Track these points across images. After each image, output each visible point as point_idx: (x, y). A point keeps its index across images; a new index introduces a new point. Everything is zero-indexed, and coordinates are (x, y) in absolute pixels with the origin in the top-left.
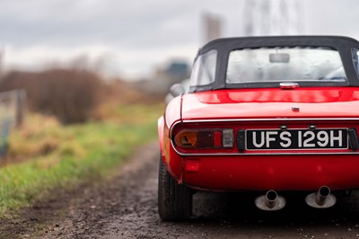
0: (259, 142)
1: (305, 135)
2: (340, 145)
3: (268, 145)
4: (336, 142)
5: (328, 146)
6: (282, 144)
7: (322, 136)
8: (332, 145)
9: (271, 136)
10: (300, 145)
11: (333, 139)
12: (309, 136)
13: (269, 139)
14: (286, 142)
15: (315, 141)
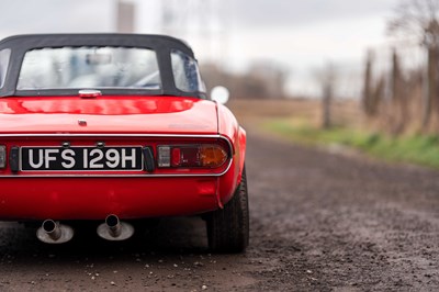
0: (36, 162)
1: (92, 154)
2: (134, 165)
3: (47, 166)
4: (129, 162)
5: (119, 167)
6: (64, 164)
7: (112, 155)
8: (124, 165)
9: (51, 155)
10: (85, 166)
11: (125, 158)
12: (97, 155)
13: (48, 159)
14: (68, 162)
15: (104, 161)
